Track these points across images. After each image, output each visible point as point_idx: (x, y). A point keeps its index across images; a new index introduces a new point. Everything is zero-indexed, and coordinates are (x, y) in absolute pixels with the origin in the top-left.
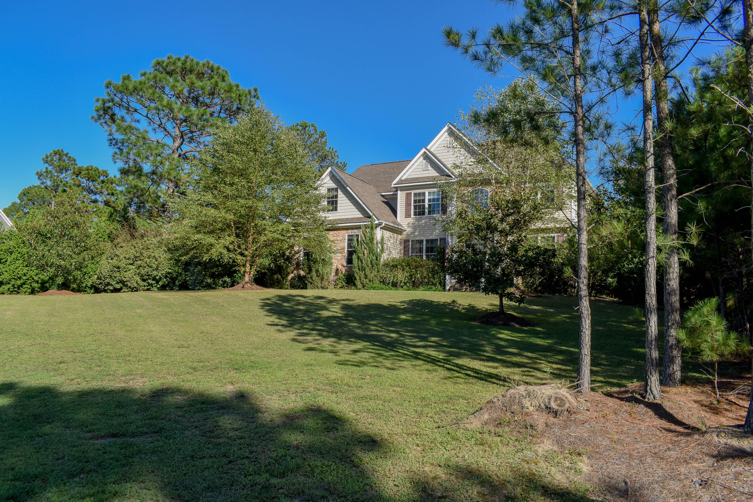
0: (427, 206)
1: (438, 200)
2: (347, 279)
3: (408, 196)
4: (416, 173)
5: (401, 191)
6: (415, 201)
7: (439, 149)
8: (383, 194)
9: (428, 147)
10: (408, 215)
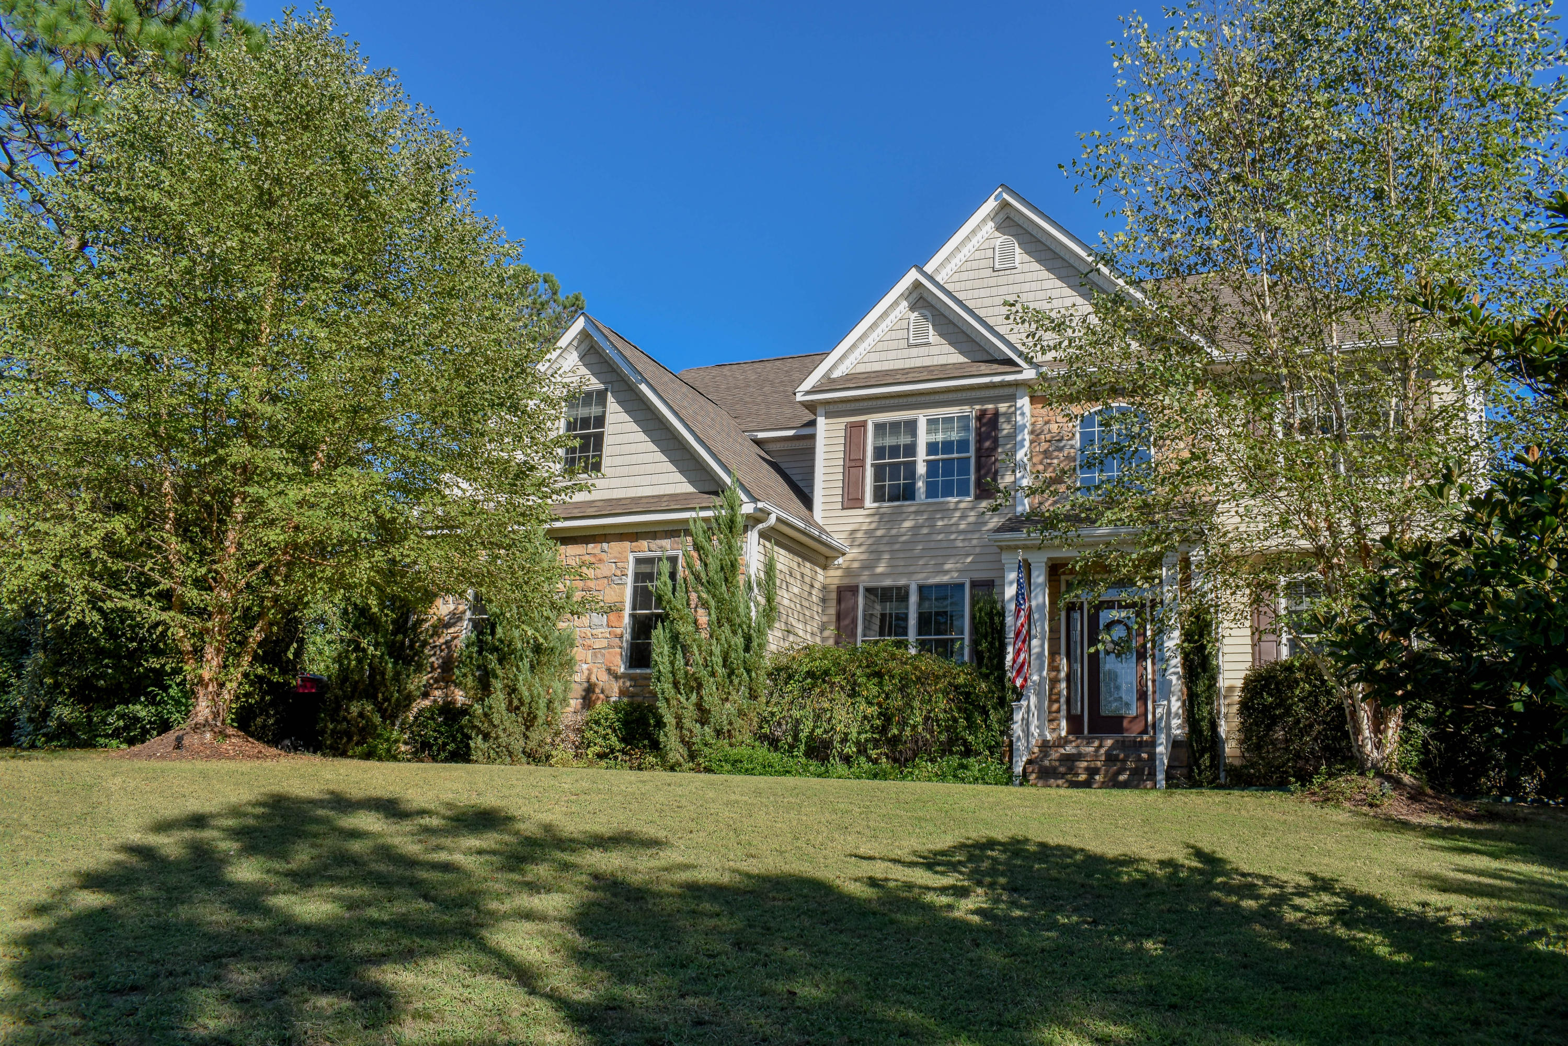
0: (921, 469)
1: (963, 445)
2: (626, 723)
3: (854, 433)
4: (883, 356)
5: (828, 415)
6: (879, 452)
7: (964, 276)
8: (761, 435)
9: (929, 268)
10: (852, 500)
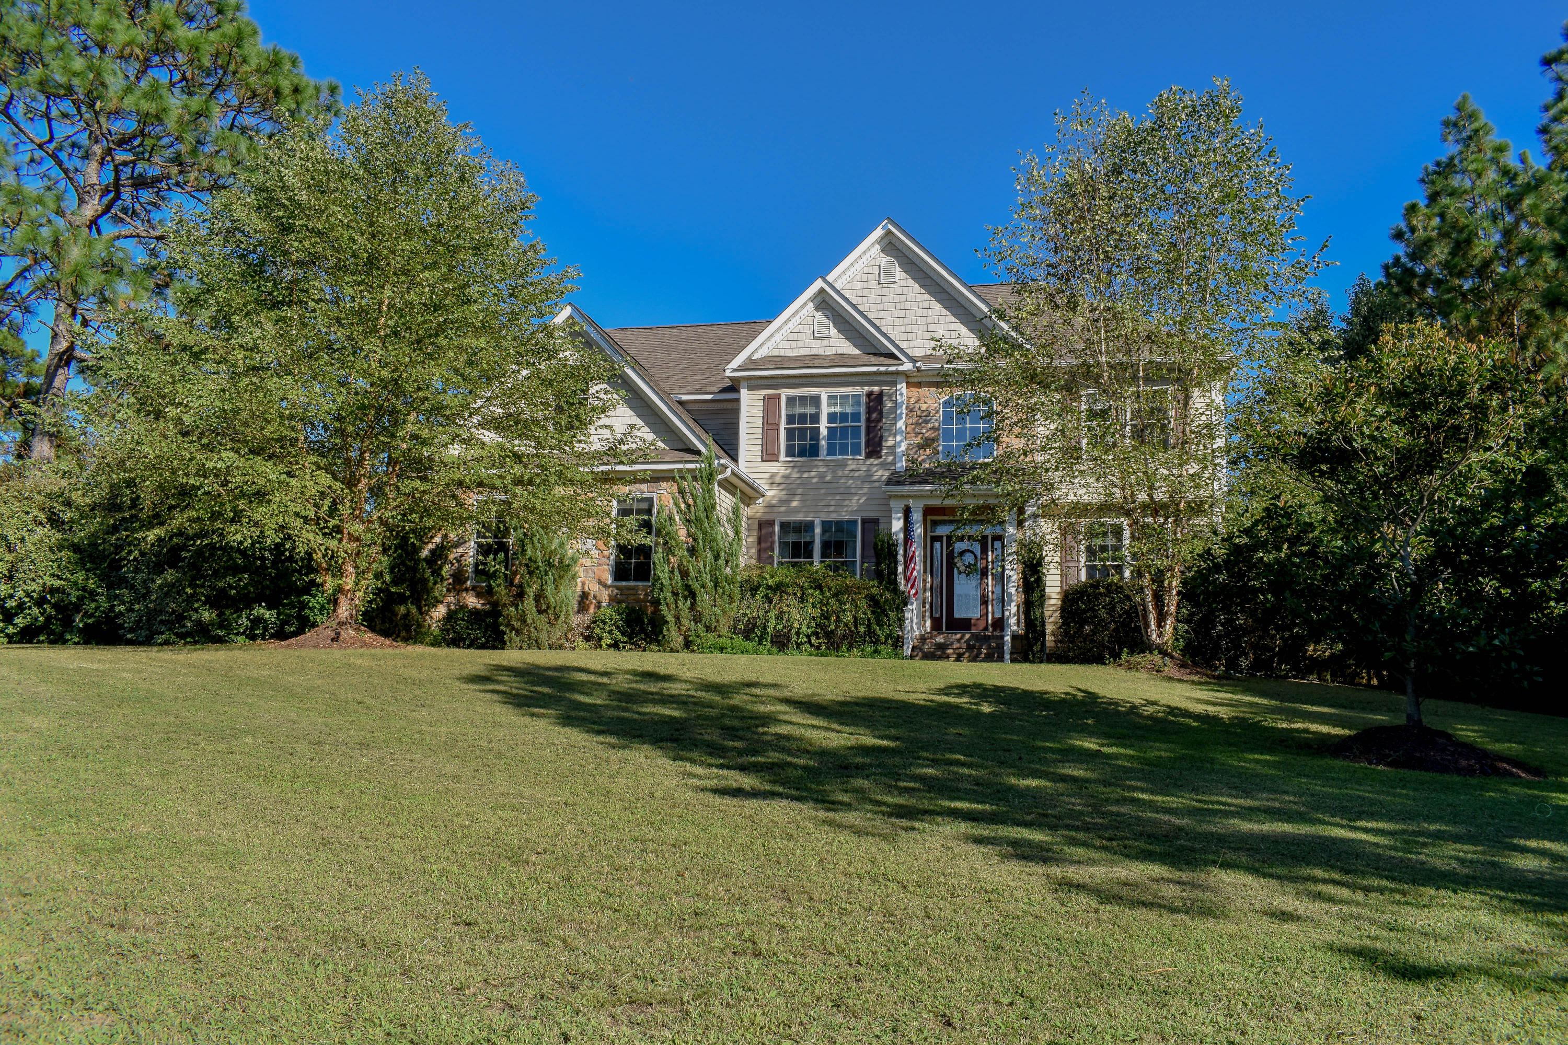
0: (824, 432)
1: (856, 416)
3: (770, 404)
4: (794, 344)
5: (750, 388)
6: (790, 419)
7: (856, 285)
8: (684, 398)
9: (830, 278)
10: (769, 455)
